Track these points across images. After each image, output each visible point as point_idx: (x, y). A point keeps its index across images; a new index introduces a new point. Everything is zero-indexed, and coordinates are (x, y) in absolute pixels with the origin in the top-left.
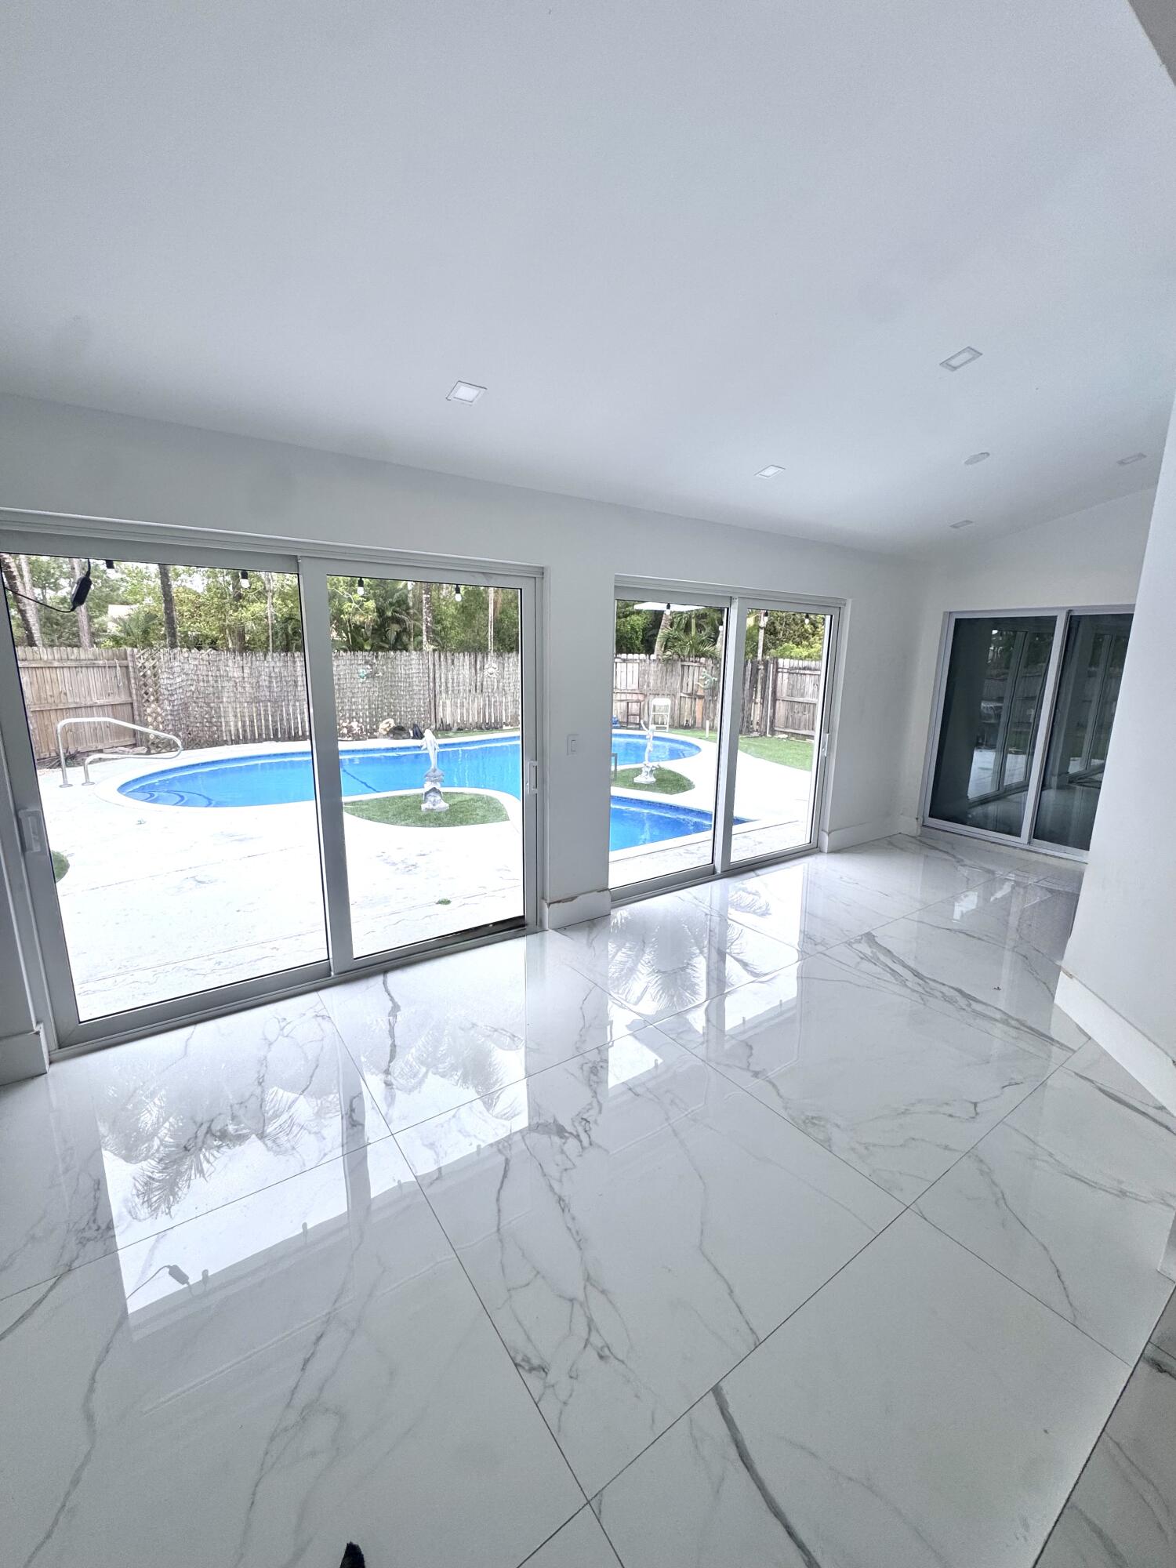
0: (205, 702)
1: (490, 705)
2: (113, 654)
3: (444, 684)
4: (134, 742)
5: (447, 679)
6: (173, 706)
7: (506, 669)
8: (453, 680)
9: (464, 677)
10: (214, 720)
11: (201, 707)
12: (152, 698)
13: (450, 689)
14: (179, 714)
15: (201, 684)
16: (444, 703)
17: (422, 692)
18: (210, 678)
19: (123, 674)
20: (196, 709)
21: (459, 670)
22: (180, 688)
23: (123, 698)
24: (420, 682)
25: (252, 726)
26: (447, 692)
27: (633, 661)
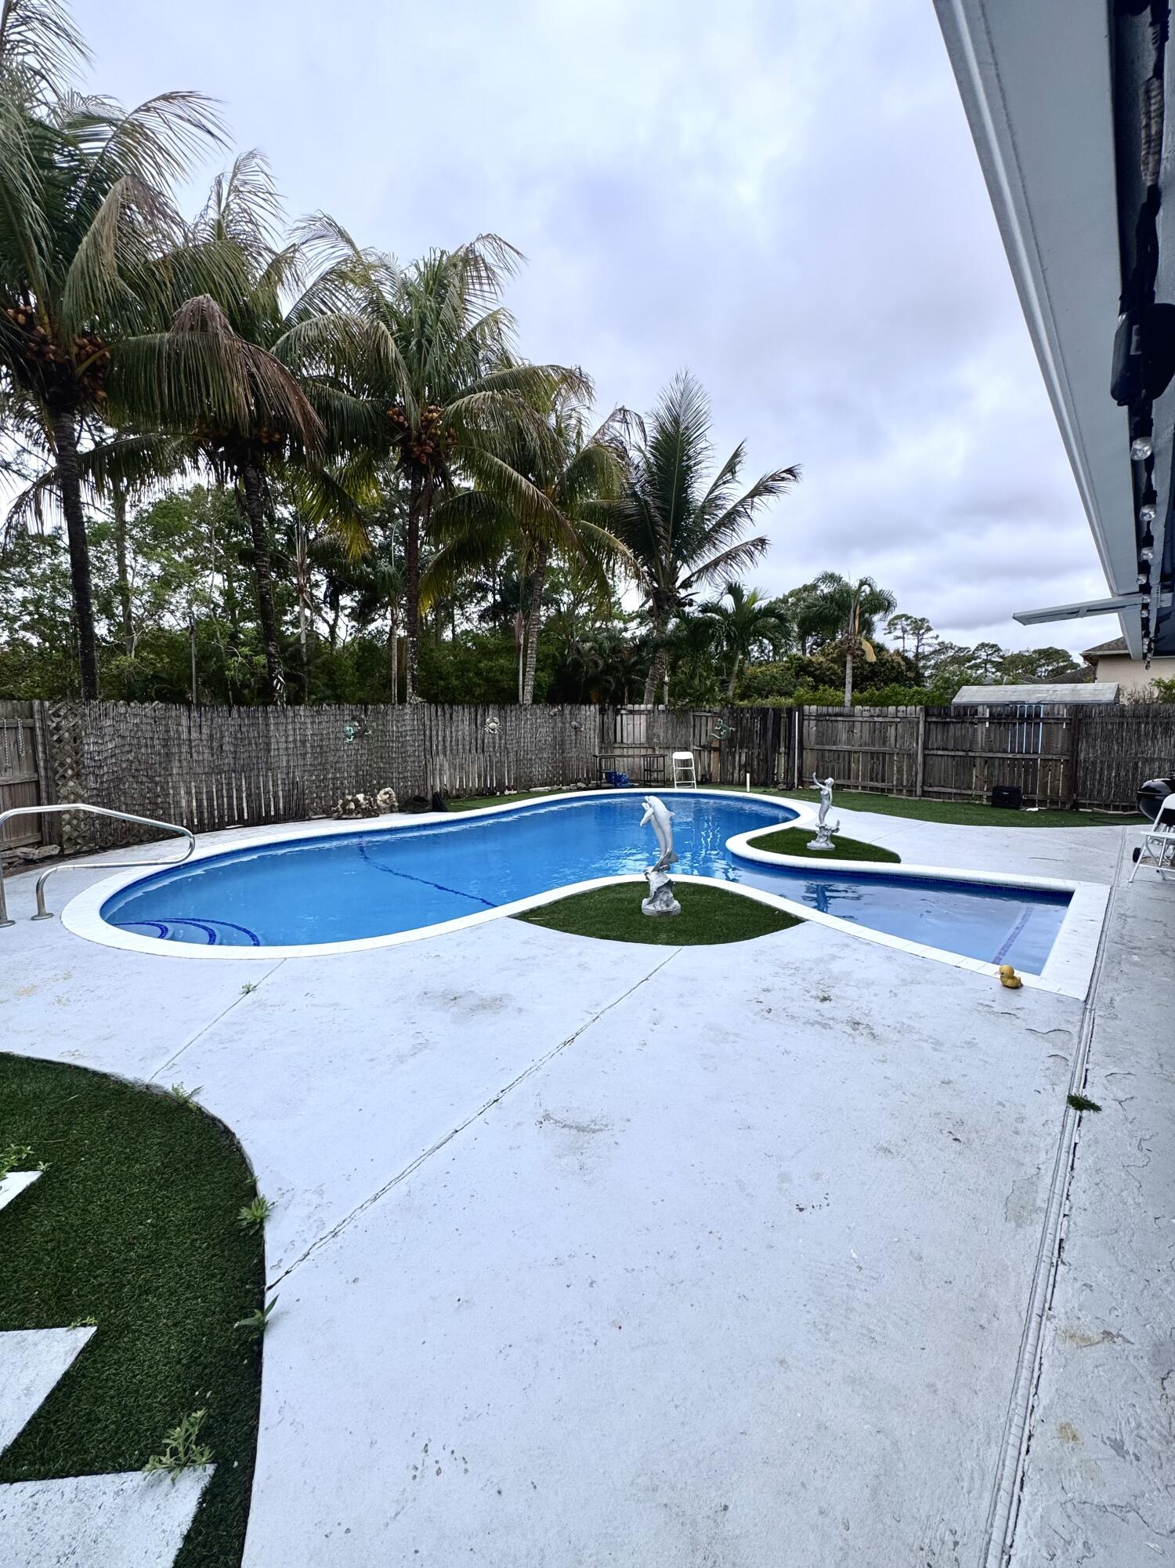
0: (147, 776)
1: (491, 766)
2: (13, 708)
3: (441, 743)
4: (39, 839)
5: (444, 737)
6: (102, 783)
7: (509, 724)
8: (451, 738)
9: (463, 734)
10: (159, 800)
11: (141, 783)
12: (70, 772)
13: (448, 748)
14: (110, 794)
15: (143, 750)
16: (441, 765)
17: (417, 754)
18: (156, 742)
19: (25, 739)
20: (135, 785)
21: (458, 726)
22: (112, 756)
23: (25, 774)
24: (414, 741)
25: (211, 805)
26: (445, 754)
27: (640, 712)
